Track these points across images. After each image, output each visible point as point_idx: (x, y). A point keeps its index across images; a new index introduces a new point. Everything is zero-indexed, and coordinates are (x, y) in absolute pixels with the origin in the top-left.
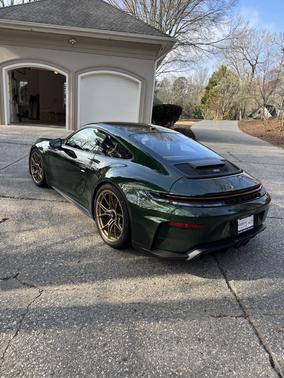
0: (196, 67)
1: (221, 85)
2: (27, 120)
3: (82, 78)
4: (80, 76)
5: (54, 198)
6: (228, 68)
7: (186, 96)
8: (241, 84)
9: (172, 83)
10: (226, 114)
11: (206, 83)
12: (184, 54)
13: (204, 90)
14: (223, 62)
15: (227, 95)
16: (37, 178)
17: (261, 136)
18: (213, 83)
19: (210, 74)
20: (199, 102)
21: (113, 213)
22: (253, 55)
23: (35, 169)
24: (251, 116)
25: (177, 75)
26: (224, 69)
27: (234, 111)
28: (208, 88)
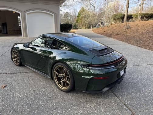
0: (73, 8)
1: (83, 15)
2: (2, 34)
3: (27, 14)
4: (26, 13)
5: (27, 71)
6: (85, 8)
7: (70, 20)
8: (90, 14)
9: (63, 15)
10: (86, 26)
11: (77, 15)
12: (67, 3)
13: (77, 17)
14: (83, 6)
15: (86, 19)
16: (17, 62)
17: (102, 34)
18: (80, 14)
19: (78, 11)
20: (75, 22)
21: (63, 75)
22: (94, 3)
23: (15, 58)
24: (95, 27)
25: (65, 12)
26: (83, 9)
27: (89, 25)
28: (78, 17)
